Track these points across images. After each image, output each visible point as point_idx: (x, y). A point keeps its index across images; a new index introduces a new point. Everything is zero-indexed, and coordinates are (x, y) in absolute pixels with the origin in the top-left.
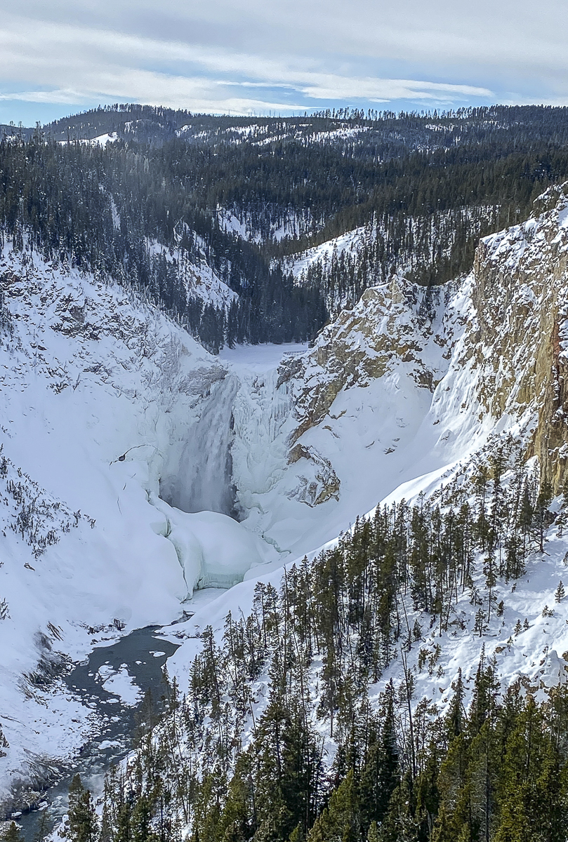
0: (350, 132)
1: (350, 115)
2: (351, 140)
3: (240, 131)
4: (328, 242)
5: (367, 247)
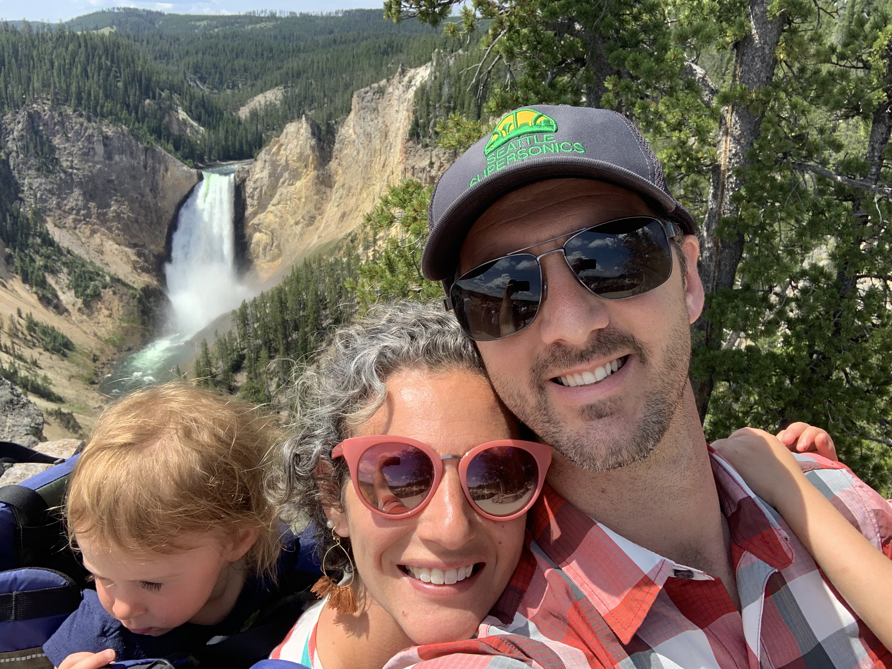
0: (270, 25)
1: (268, 14)
2: (270, 29)
3: (198, 24)
4: (261, 95)
5: (285, 97)
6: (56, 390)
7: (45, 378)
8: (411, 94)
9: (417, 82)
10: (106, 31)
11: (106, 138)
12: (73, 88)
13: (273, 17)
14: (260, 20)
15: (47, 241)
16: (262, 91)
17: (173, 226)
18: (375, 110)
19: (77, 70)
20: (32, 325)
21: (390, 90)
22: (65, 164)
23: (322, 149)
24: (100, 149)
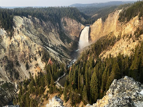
5: (98, 15)
6: (64, 55)
7: (63, 53)
8: (118, 14)
9: (120, 12)
10: (74, 7)
11: (73, 21)
12: (69, 15)
13: (97, 3)
14: (95, 4)
15: (65, 35)
16: (94, 14)
17: (80, 33)
18: (112, 16)
19: (70, 12)
20: (62, 46)
21: (115, 13)
22: (68, 25)
23: (103, 22)
24: (72, 23)
